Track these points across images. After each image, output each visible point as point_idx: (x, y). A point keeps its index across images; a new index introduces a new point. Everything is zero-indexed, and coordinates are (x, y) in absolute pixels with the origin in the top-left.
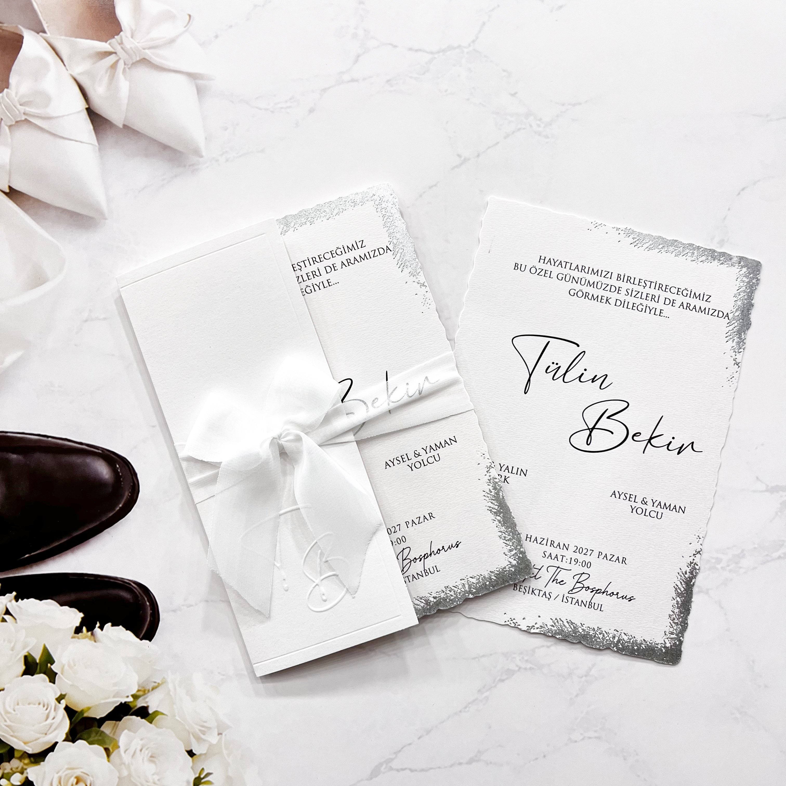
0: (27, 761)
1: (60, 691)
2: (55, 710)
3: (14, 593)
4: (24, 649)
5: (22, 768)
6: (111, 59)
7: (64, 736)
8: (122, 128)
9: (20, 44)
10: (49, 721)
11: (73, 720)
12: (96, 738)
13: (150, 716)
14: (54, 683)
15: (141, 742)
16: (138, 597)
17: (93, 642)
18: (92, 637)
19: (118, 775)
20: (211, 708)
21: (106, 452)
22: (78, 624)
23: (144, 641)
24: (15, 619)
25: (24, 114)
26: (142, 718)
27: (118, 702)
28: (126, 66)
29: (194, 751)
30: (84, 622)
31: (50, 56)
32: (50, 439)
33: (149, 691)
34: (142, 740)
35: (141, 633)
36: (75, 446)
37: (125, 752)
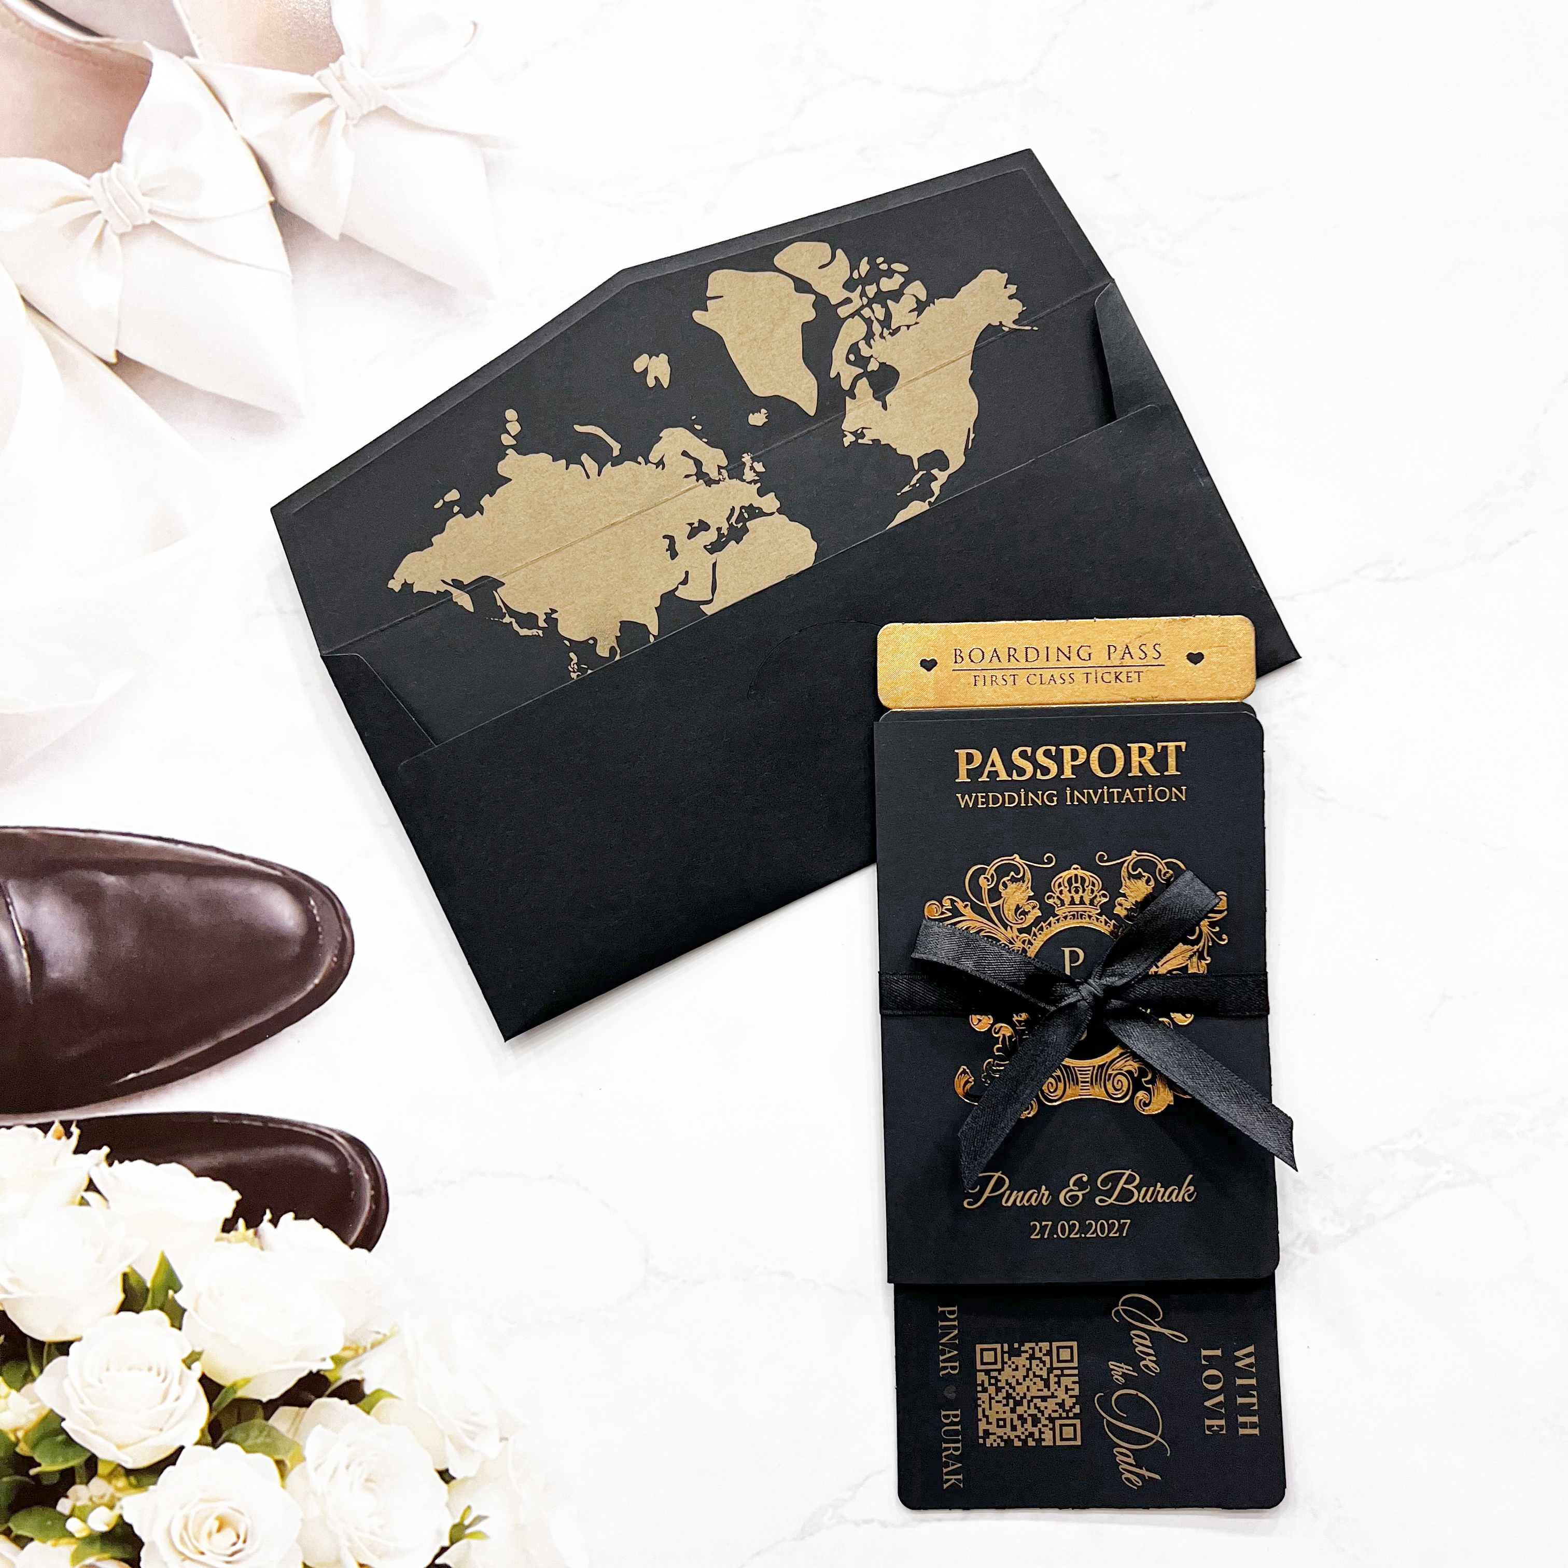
0: (122, 1482)
1: (192, 1344)
2: (180, 1382)
3: (106, 1150)
4: (122, 1260)
5: (113, 1497)
6: (323, 107)
7: (197, 1436)
8: (336, 242)
9: (146, 78)
10: (169, 1403)
11: (215, 1403)
12: (259, 1441)
13: (365, 1400)
14: (180, 1329)
15: (348, 1451)
16: (348, 1163)
17: (258, 1249)
18: (256, 1240)
19: (301, 1515)
20: (488, 1390)
21: (290, 874)
22: (229, 1215)
23: (357, 1250)
24: (106, 1200)
25: (150, 212)
26: (351, 1403)
28: (349, 122)
29: (452, 1472)
30: (240, 1210)
31: (202, 101)
33: (365, 1350)
34: (349, 1446)
35: (352, 1233)
36: (231, 863)
37: (316, 1469)
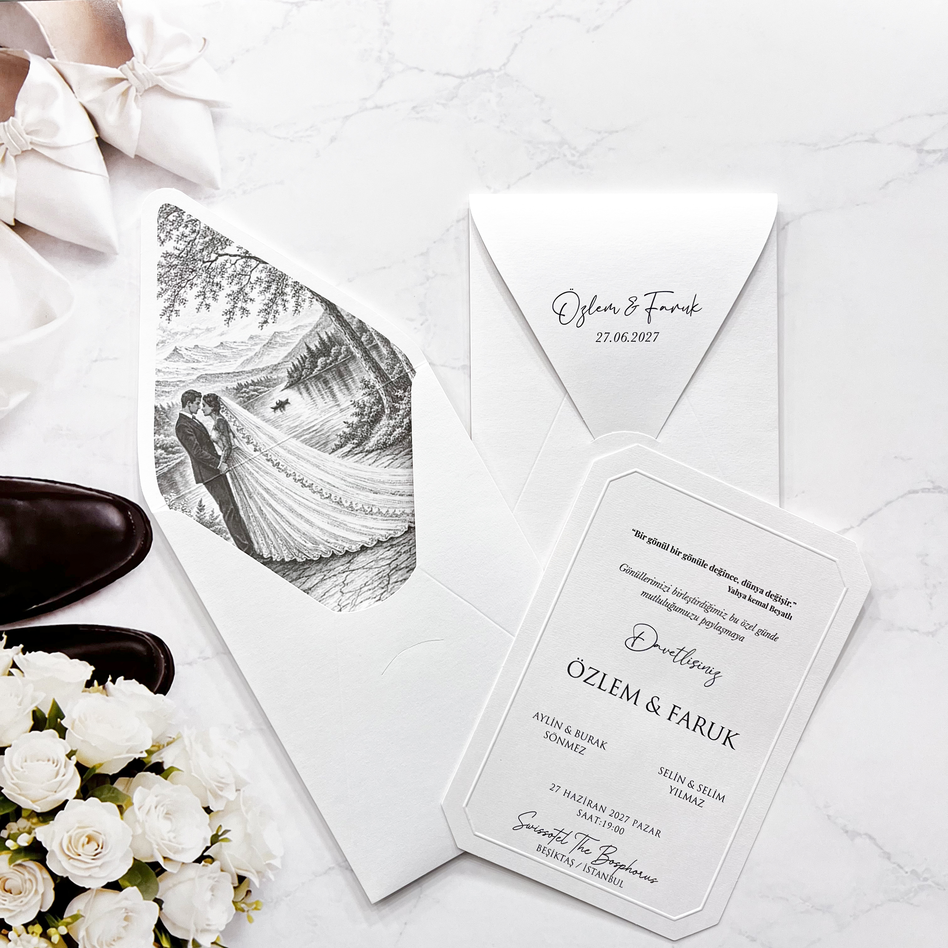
0: (35, 820)
1: (71, 747)
2: (65, 767)
3: (21, 646)
4: (32, 704)
5: (30, 828)
6: (123, 86)
7: (75, 794)
8: (133, 159)
9: (26, 69)
10: (59, 778)
11: (84, 777)
12: (109, 795)
13: (164, 772)
14: (64, 739)
15: (156, 799)
16: (152, 650)
17: (105, 696)
18: (104, 691)
19: (132, 833)
20: (229, 764)
21: (118, 498)
22: (89, 678)
23: (158, 695)
24: (22, 672)
25: (31, 143)
26: (157, 774)
27: (131, 758)
28: (138, 94)
29: (211, 808)
30: (95, 676)
31: (58, 83)
32: (58, 485)
33: (164, 746)
34: (156, 796)
35: (156, 687)
36: (84, 493)
37: (139, 809)
